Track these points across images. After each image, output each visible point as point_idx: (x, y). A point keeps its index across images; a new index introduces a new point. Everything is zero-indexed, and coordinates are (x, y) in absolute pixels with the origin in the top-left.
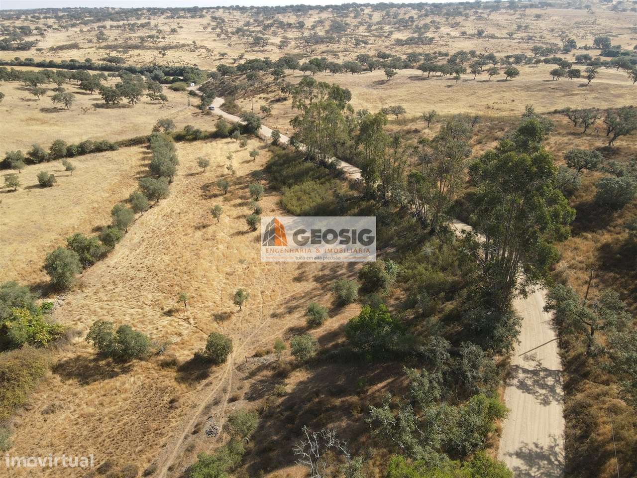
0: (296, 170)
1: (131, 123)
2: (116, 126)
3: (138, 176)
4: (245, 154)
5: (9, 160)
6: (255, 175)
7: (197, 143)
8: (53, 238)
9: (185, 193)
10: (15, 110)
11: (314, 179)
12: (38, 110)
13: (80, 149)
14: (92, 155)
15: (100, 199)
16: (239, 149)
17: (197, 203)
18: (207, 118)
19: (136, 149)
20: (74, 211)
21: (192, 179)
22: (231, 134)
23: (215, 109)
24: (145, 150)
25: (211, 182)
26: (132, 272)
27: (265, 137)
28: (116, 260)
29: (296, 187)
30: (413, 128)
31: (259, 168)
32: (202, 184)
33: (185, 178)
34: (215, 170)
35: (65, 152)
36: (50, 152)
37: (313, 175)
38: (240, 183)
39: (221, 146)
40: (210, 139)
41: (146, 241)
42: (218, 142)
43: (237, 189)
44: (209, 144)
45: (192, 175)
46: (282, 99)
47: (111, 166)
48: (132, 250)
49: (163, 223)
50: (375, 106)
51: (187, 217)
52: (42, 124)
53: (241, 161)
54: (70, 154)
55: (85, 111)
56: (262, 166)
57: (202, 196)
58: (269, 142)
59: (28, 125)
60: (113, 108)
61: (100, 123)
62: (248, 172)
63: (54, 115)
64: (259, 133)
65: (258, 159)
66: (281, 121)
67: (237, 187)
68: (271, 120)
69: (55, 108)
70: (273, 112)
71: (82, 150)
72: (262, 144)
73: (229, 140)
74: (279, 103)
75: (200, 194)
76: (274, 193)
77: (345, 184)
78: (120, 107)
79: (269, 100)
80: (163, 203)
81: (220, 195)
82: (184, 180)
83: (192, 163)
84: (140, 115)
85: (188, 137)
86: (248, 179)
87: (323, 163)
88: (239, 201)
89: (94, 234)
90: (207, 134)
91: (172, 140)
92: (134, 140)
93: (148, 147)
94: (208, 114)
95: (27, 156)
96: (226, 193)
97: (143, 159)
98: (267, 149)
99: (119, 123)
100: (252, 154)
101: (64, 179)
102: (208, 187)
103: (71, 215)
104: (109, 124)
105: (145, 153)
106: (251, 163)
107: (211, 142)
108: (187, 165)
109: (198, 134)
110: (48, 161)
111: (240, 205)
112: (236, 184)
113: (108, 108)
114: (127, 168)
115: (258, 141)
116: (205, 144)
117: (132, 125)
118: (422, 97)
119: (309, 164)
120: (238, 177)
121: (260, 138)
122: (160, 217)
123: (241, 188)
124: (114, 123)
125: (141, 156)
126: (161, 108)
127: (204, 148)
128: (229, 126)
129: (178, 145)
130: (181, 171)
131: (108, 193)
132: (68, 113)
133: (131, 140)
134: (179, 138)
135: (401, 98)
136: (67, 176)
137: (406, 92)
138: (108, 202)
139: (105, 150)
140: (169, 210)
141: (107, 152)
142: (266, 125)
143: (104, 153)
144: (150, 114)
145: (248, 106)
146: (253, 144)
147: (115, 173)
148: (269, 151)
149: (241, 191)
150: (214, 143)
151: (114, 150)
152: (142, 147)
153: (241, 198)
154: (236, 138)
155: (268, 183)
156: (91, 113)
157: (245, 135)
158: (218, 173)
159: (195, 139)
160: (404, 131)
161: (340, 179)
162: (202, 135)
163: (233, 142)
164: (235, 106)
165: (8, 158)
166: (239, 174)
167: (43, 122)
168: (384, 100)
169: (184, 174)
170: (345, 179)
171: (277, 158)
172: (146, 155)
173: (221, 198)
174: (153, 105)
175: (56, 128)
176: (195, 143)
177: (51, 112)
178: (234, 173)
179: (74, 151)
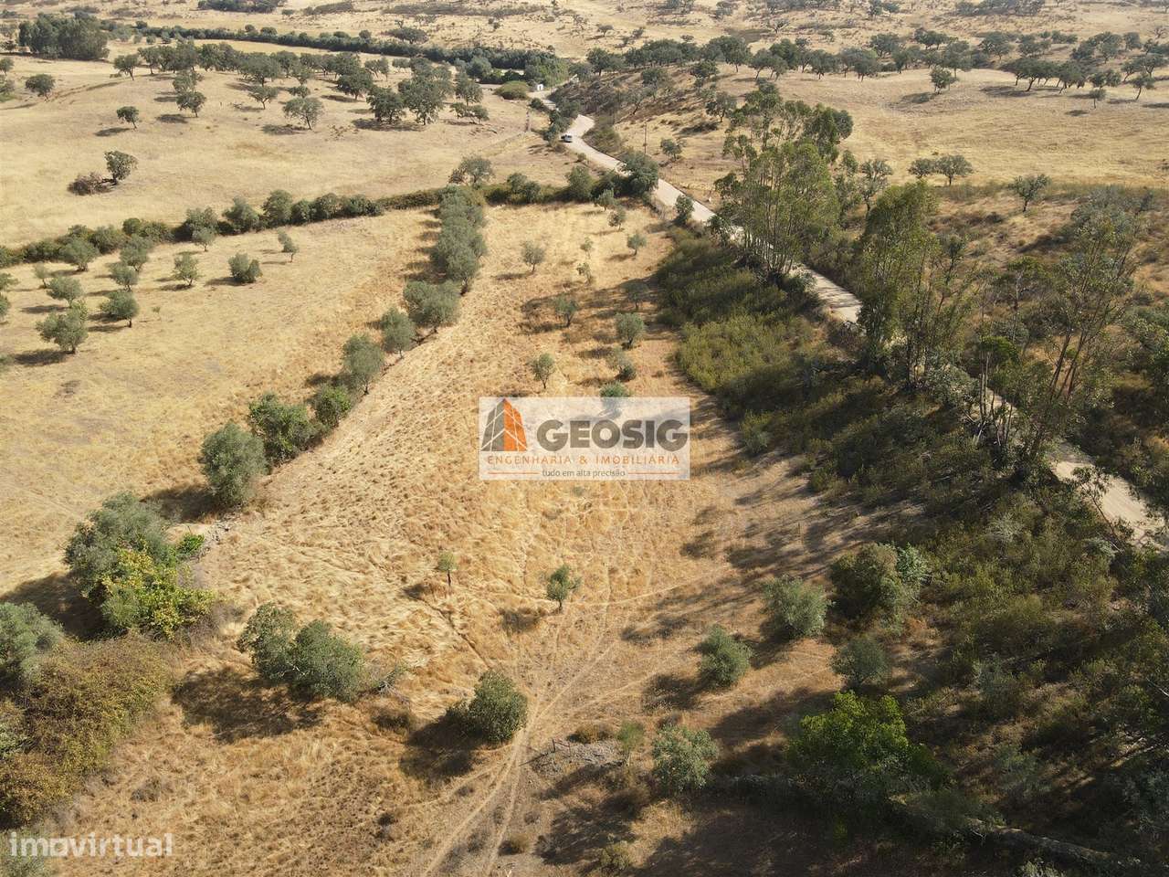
0: (717, 286)
1: (417, 161)
2: (388, 166)
3: (409, 272)
4: (618, 242)
5: (192, 225)
6: (632, 289)
7: (528, 211)
8: (234, 391)
9: (489, 316)
10: (221, 126)
11: (753, 311)
12: (259, 128)
13: (315, 210)
14: (336, 222)
15: (331, 316)
16: (608, 228)
17: (509, 342)
18: (555, 157)
19: (416, 216)
20: (282, 336)
21: (509, 287)
22: (596, 195)
23: (573, 139)
24: (431, 218)
25: (543, 296)
26: (362, 484)
27: (664, 205)
28: (336, 453)
29: (713, 327)
30: (988, 211)
31: (642, 275)
32: (526, 300)
33: (493, 283)
34: (555, 269)
35: (288, 213)
36: (262, 212)
37: (752, 302)
38: (600, 305)
39: (573, 218)
40: (555, 204)
41: (400, 415)
42: (569, 209)
43: (593, 316)
44: (552, 213)
45: (509, 277)
46: (707, 125)
47: (367, 248)
48: (371, 433)
49: (438, 379)
50: (902, 151)
51: (485, 372)
52: (263, 155)
53: (608, 254)
54: (297, 219)
55: (338, 133)
56: (649, 269)
57: (521, 325)
58: (671, 217)
59: (238, 156)
60: (388, 129)
61: (360, 159)
62: (619, 280)
63: (284, 139)
64: (652, 198)
65: (642, 252)
66: (700, 173)
67: (593, 312)
68: (678, 169)
69: (288, 126)
70: (686, 153)
71: (319, 212)
72: (656, 221)
73: (590, 207)
74: (700, 135)
75: (519, 320)
76: (666, 333)
77: (819, 329)
78: (400, 129)
79: (681, 128)
80: (445, 334)
81: (559, 327)
82: (492, 288)
83: (512, 253)
84: (435, 145)
85: (513, 197)
86: (616, 297)
87: (777, 278)
88: (592, 345)
89: (308, 390)
90: (551, 192)
91: (483, 200)
92: (414, 198)
93: (436, 213)
94: (559, 149)
95: (223, 219)
96: (568, 325)
97: (424, 237)
98: (663, 233)
99: (393, 160)
100: (630, 244)
101: (275, 269)
102: (535, 306)
103: (275, 344)
104: (375, 162)
105: (429, 224)
106: (628, 261)
107: (556, 209)
108: (503, 256)
109: (533, 192)
110: (258, 229)
111: (595, 354)
112: (591, 305)
113: (379, 128)
114: (391, 253)
115: (648, 213)
116: (544, 215)
117: (416, 165)
118: (1009, 134)
119: (747, 276)
120: (598, 289)
121: (653, 208)
122: (434, 365)
123: (601, 316)
124: (384, 160)
125: (422, 230)
126: (473, 133)
127: (541, 222)
128: (595, 178)
129: (492, 213)
130: (488, 269)
131: (350, 303)
132: (309, 136)
133: (408, 197)
134: (497, 198)
135: (961, 135)
136: (283, 263)
137: (975, 123)
138: (345, 325)
139: (363, 214)
140: (453, 353)
141: (363, 218)
142: (669, 181)
143: (355, 220)
144: (452, 145)
145: (637, 136)
146: (637, 219)
147: (367, 262)
148: (667, 237)
149: (599, 321)
150: (561, 212)
151: (374, 215)
152: (426, 212)
153: (597, 338)
154: (606, 204)
155: (656, 311)
156: (348, 139)
157: (624, 199)
158: (560, 279)
159: (526, 201)
160: (965, 216)
161: (809, 318)
162: (541, 194)
163: (599, 212)
164: (612, 137)
165: (189, 222)
166: (600, 283)
167: (265, 153)
168: (922, 138)
169: (495, 274)
170: (821, 319)
171: (680, 256)
172: (431, 230)
173: (557, 334)
174: (460, 128)
175: (285, 164)
176: (525, 209)
177: (281, 133)
178: (591, 280)
179: (303, 214)
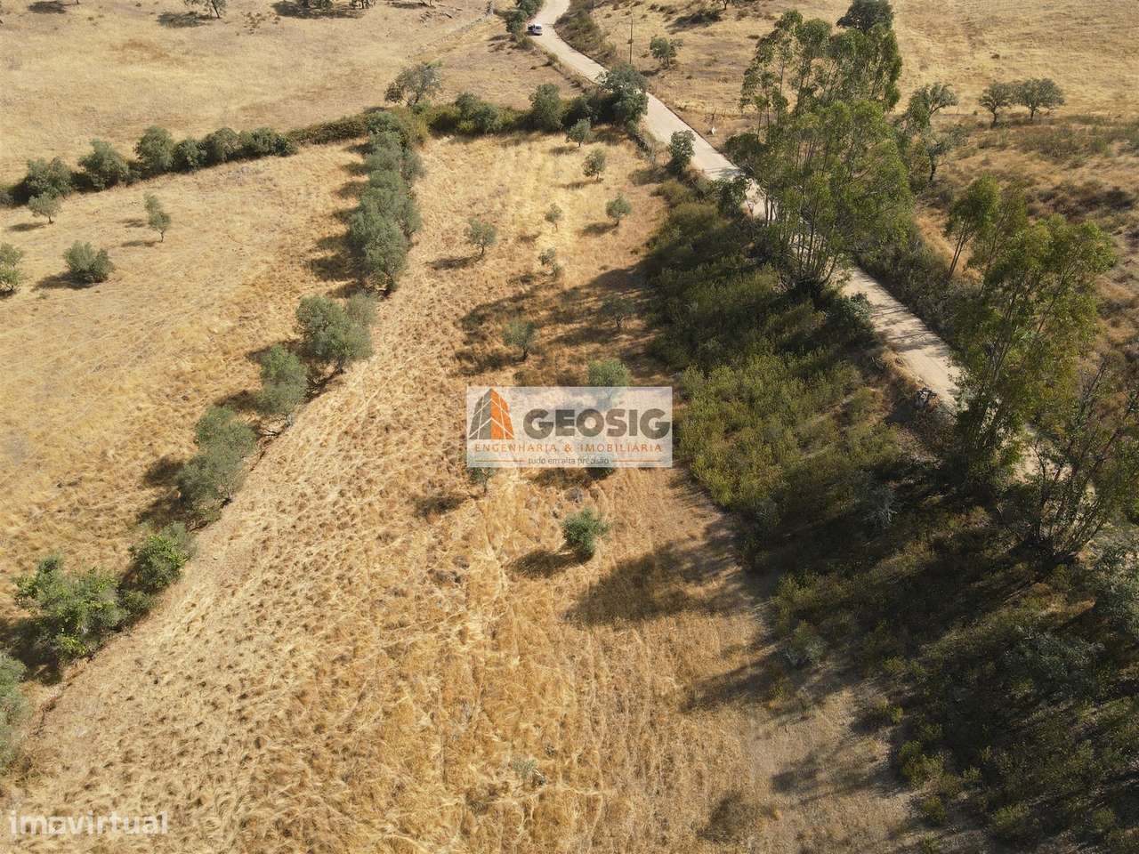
0: (731, 293)
1: (350, 63)
2: (312, 72)
3: (319, 255)
4: (595, 201)
5: (34, 183)
6: (612, 280)
7: (483, 146)
8: (38, 497)
9: (418, 338)
10: (108, 16)
11: (783, 349)
12: (155, 17)
13: (204, 153)
14: (235, 166)
15: (202, 341)
16: (583, 178)
17: (442, 390)
18: (521, 58)
19: (339, 154)
20: (128, 384)
21: (448, 282)
22: (569, 121)
23: (543, 31)
24: (357, 159)
25: (493, 299)
27: (653, 140)
28: (167, 634)
29: (726, 377)
31: (625, 262)
32: (470, 307)
33: (429, 275)
34: (510, 250)
35: (167, 159)
36: (134, 157)
37: (779, 330)
38: (569, 318)
39: (539, 159)
40: (517, 135)
41: (273, 546)
42: (534, 144)
43: (559, 340)
44: (512, 150)
45: (449, 264)
46: (708, 14)
47: (269, 212)
48: (226, 588)
49: (336, 468)
50: (953, 52)
51: (403, 452)
52: (155, 58)
53: (581, 223)
54: (182, 164)
55: (254, 23)
56: (635, 252)
57: (459, 356)
58: (664, 159)
59: (123, 61)
60: (317, 16)
61: (278, 62)
62: (594, 271)
63: (183, 33)
64: (640, 129)
65: (626, 223)
66: (699, 84)
67: (561, 330)
68: (672, 79)
69: (191, 13)
70: (683, 56)
71: (211, 154)
72: (644, 165)
73: (560, 141)
74: (699, 29)
75: (459, 347)
77: (878, 390)
78: (331, 15)
79: (675, 17)
80: (357, 374)
81: (511, 361)
82: (426, 282)
83: (458, 219)
84: (374, 38)
85: (464, 125)
86: (590, 303)
87: (810, 289)
89: (148, 492)
90: (511, 118)
91: (423, 129)
92: (337, 129)
93: (365, 150)
94: (525, 46)
95: (81, 170)
96: (524, 359)
97: (344, 192)
98: (654, 187)
99: (320, 63)
100: (610, 212)
101: (138, 255)
102: (481, 319)
103: (116, 397)
104: (297, 66)
105: (354, 169)
106: (608, 235)
107: (517, 143)
108: (446, 225)
109: (487, 120)
110: (129, 182)
112: (558, 318)
113: (306, 15)
114: (298, 220)
115: (633, 151)
116: (501, 151)
117: (347, 70)
119: (769, 281)
120: (567, 287)
121: (641, 144)
122: (334, 438)
123: (568, 340)
124: (308, 62)
125: (344, 178)
126: (423, 19)
127: (498, 165)
128: (568, 95)
129: (436, 153)
130: (421, 255)
131: (231, 316)
132: (217, 28)
133: (329, 127)
134: (443, 126)
136: (149, 244)
137: (1042, 12)
138: (220, 356)
139: (270, 153)
140: (362, 412)
141: (271, 160)
142: (660, 97)
143: (260, 164)
144: (396, 37)
145: (621, 28)
146: (621, 160)
147: (267, 237)
148: (658, 193)
149: (568, 351)
150: (524, 147)
151: (284, 154)
152: (351, 150)
154: (580, 138)
155: (647, 330)
156: (266, 32)
157: (604, 127)
158: (518, 267)
159: (479, 132)
160: (1073, 191)
161: (860, 365)
162: (498, 121)
163: (572, 149)
164: (590, 28)
165: (30, 178)
166: (573, 277)
167: (158, 55)
168: (978, 32)
169: (432, 258)
170: (880, 372)
171: (677, 233)
172: (356, 179)
173: (510, 372)
174: (406, 12)
175: (182, 73)
176: (479, 143)
177: (181, 25)
178: (557, 273)
179: (189, 158)
